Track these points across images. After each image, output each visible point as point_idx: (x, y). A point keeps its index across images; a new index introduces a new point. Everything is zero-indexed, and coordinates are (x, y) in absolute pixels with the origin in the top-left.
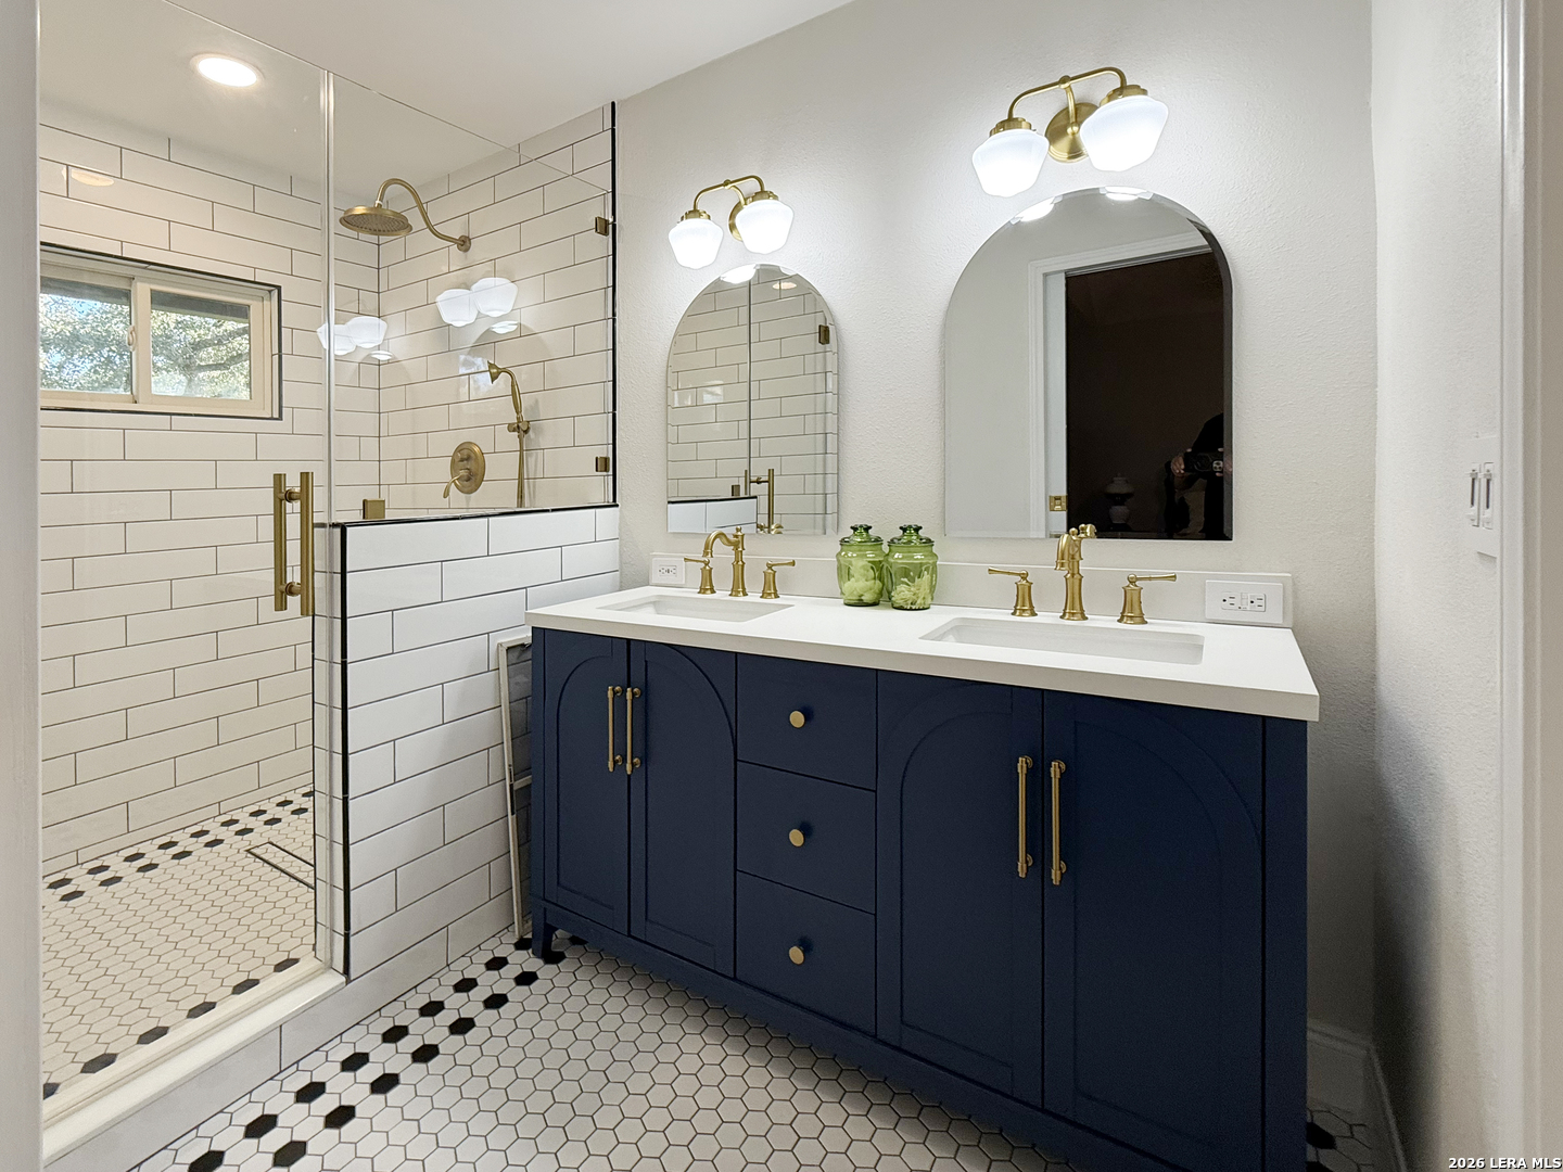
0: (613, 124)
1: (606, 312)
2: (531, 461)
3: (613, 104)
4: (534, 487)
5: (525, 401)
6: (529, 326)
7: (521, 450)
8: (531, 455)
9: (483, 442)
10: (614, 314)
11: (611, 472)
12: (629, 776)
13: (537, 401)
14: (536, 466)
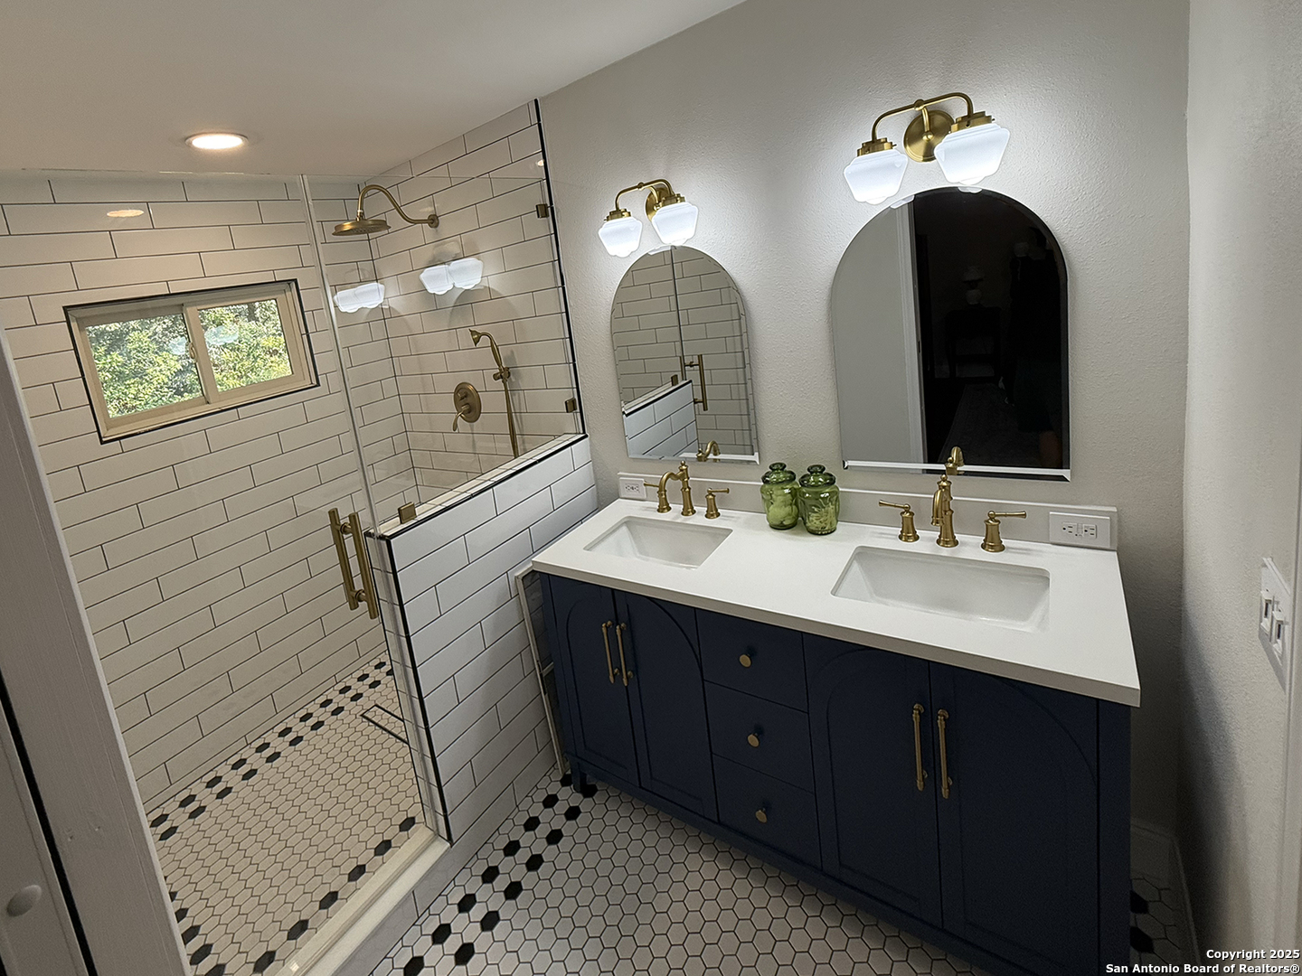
0: (539, 120)
1: (556, 282)
2: (515, 399)
3: (536, 101)
4: (521, 418)
5: (503, 352)
6: (496, 289)
7: (506, 390)
8: (515, 395)
9: (475, 382)
10: (563, 283)
11: (578, 410)
12: (626, 687)
13: (512, 352)
14: (520, 404)
